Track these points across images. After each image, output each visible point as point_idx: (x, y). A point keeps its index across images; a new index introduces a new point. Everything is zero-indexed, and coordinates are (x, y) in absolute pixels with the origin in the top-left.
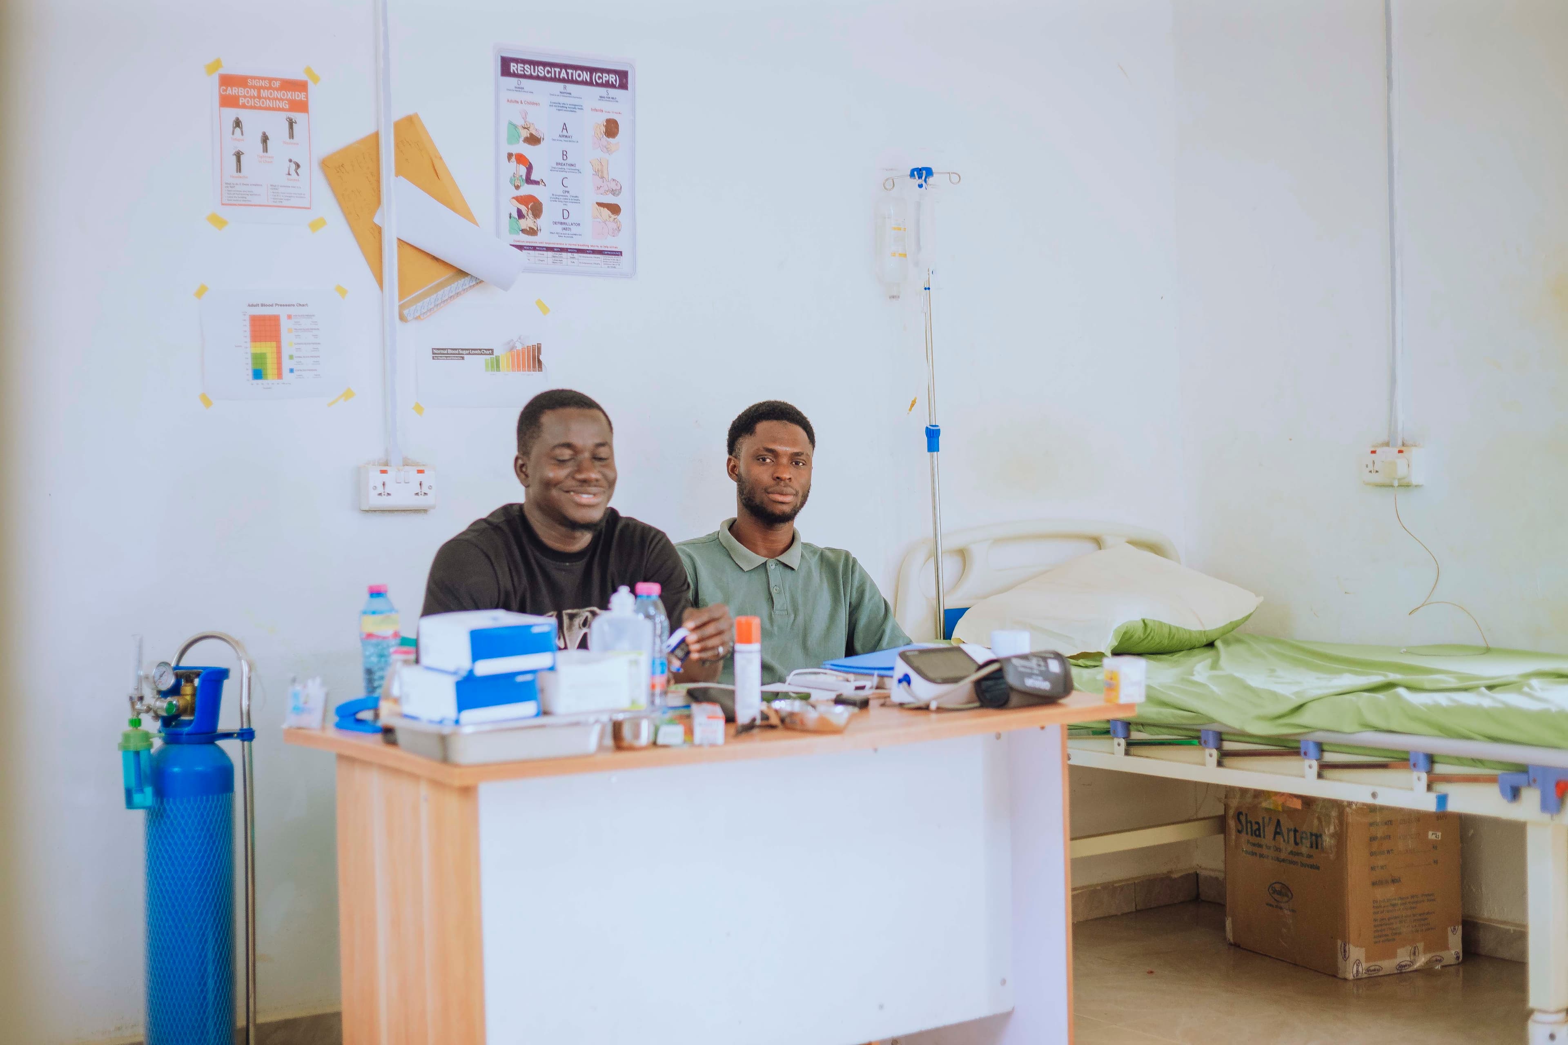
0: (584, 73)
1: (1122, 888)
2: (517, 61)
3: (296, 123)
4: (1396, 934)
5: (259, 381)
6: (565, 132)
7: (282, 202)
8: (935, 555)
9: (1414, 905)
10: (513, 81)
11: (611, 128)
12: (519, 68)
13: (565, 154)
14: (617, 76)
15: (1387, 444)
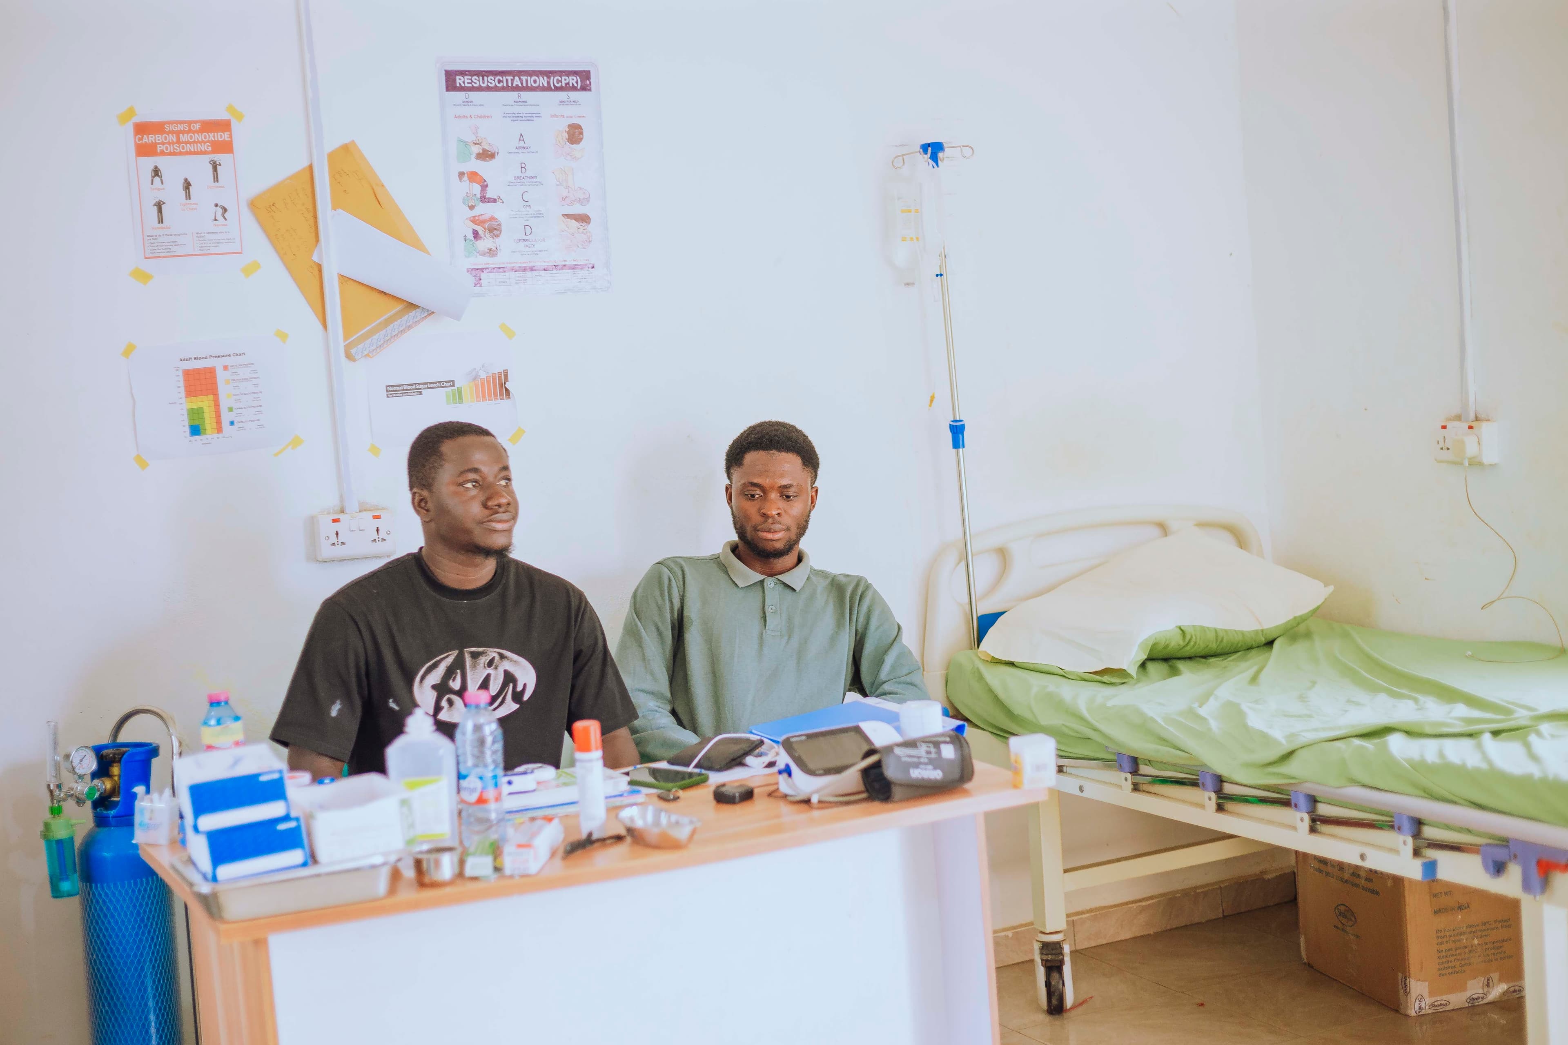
0: (541, 78)
1: (1206, 894)
2: (463, 73)
3: (220, 165)
4: (1465, 965)
5: (197, 437)
6: (522, 144)
7: (209, 249)
8: (965, 557)
9: (1486, 933)
10: (460, 96)
11: (575, 134)
12: (466, 81)
13: (523, 167)
14: (578, 77)
15: (1458, 418)
